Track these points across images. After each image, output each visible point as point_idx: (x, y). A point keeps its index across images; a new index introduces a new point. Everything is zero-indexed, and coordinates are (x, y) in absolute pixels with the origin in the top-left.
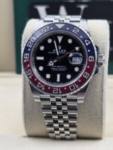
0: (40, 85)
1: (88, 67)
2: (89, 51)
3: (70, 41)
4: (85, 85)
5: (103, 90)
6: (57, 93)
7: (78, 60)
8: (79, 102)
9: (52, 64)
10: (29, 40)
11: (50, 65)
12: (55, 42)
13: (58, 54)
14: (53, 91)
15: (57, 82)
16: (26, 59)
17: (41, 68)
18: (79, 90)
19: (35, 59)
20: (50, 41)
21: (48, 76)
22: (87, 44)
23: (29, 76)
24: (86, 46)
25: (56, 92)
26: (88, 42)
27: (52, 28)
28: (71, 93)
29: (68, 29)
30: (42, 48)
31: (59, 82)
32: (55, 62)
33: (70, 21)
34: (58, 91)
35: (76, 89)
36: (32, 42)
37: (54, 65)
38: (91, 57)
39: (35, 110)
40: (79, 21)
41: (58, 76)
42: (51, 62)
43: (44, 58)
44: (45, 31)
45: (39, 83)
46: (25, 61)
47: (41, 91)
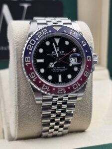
0: (44, 87)
1: (87, 66)
2: (86, 51)
3: (67, 43)
5: (92, 86)
6: (62, 93)
8: (78, 99)
9: (53, 66)
10: (29, 43)
11: (50, 66)
12: (54, 44)
13: (58, 56)
14: (58, 91)
15: (59, 83)
16: (28, 62)
17: (42, 71)
19: (35, 62)
20: (48, 43)
21: (50, 78)
22: (84, 45)
24: (83, 47)
26: (84, 43)
27: (50, 31)
29: (65, 31)
30: (41, 51)
31: (61, 83)
32: (55, 63)
33: (64, 24)
34: (63, 91)
35: (79, 87)
36: (32, 45)
37: (54, 67)
38: (89, 57)
39: (30, 112)
40: (71, 24)
41: (60, 77)
42: (51, 64)
43: (44, 60)
44: (44, 34)
45: (44, 85)
46: (27, 64)
47: (46, 93)
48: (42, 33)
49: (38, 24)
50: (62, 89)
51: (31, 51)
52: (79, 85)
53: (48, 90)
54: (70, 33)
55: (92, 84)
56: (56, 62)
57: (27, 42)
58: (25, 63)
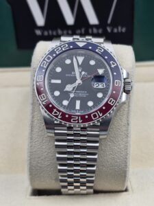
48: (62, 48)
50: (77, 117)
51: (45, 69)
52: (101, 115)
53: (59, 117)
54: (97, 50)
58: (37, 82)
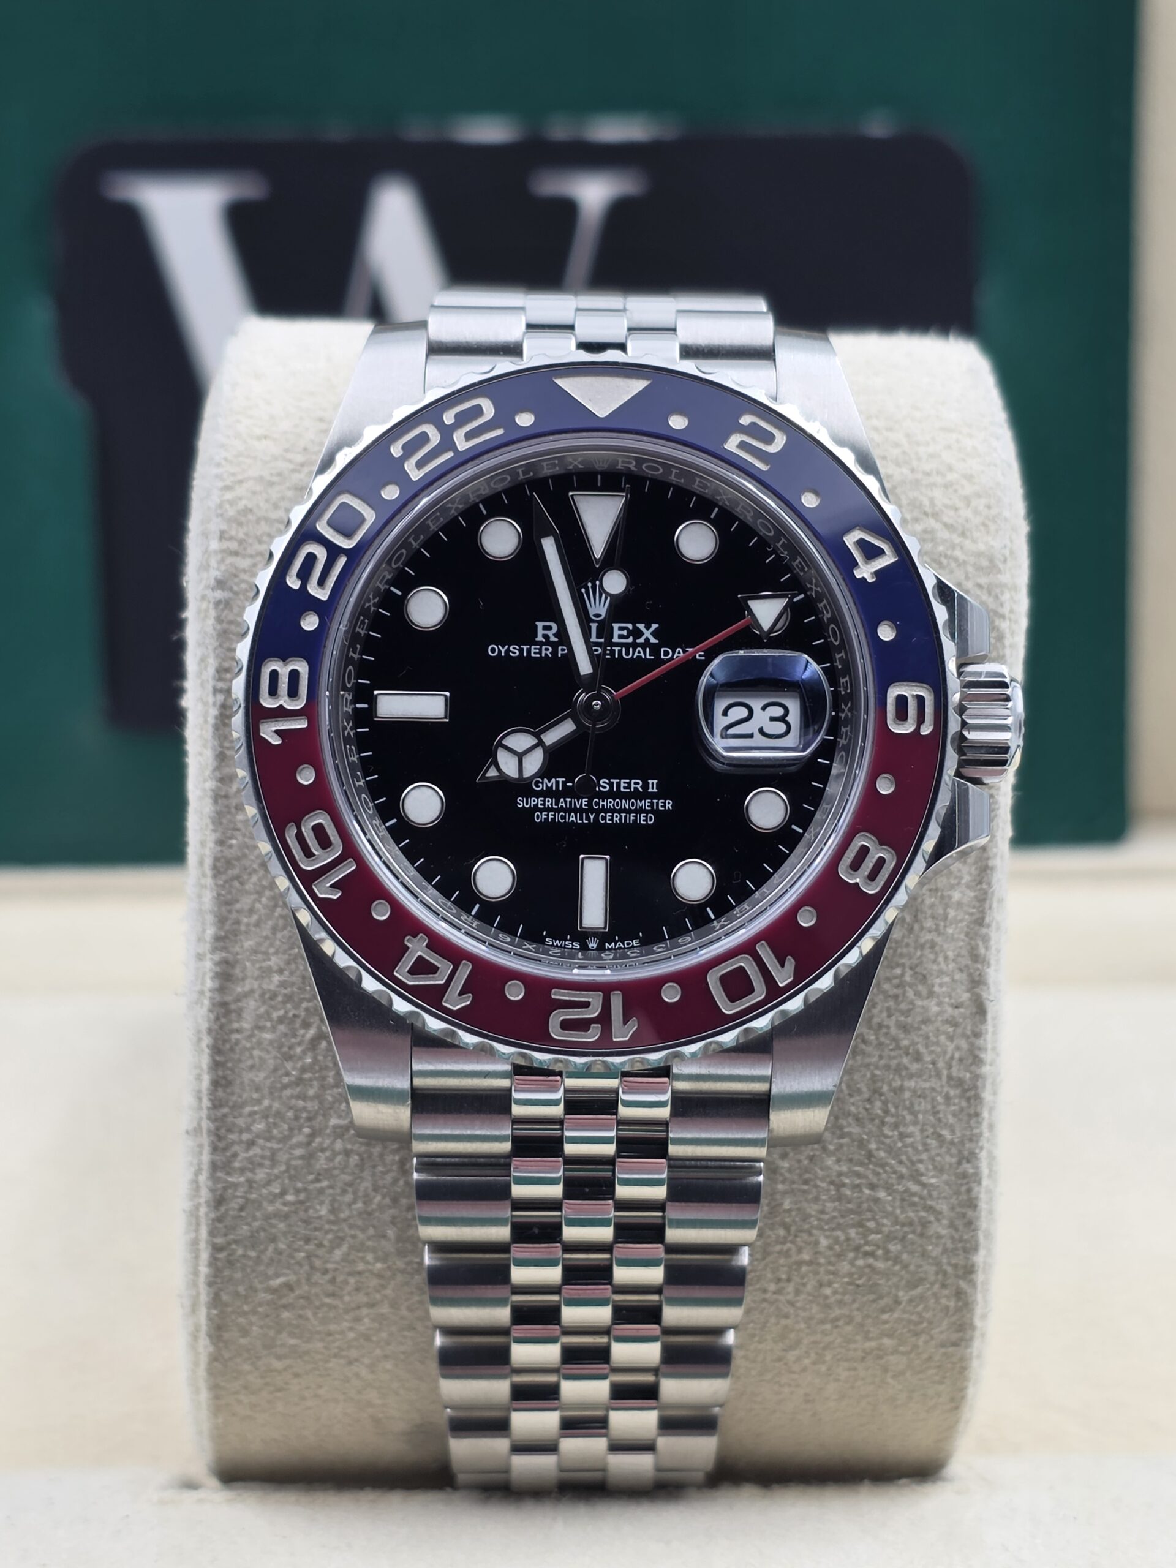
0: (422, 967)
1: (885, 787)
2: (886, 633)
3: (696, 542)
4: (852, 958)
5: (980, 1010)
7: (761, 719)
8: (782, 1121)
9: (534, 763)
10: (306, 533)
11: (508, 765)
12: (549, 546)
13: (585, 666)
14: (557, 1018)
15: (582, 937)
16: (281, 713)
18: (795, 1005)
19: (366, 717)
20: (500, 539)
21: (495, 877)
22: (866, 571)
23: (309, 879)
24: (858, 586)
25: (582, 1025)
26: (871, 552)
27: (525, 420)
28: (728, 1038)
29: (678, 422)
30: (428, 608)
31: (604, 937)
32: (552, 737)
33: (688, 352)
34: (604, 1019)
35: (776, 994)
36: (334, 551)
37: (546, 772)
38: (910, 691)
40: (766, 354)
41: (594, 876)
42: (520, 741)
43: (452, 706)
44: (462, 443)
45: (417, 948)
46: (269, 732)
47: (434, 1024)
48: (447, 432)
49: (437, 349)
50: (596, 1000)
51: (324, 610)
52: (783, 977)
53: (455, 1002)
54: (732, 444)
55: (977, 982)
56: (566, 728)
57: (297, 515)
58: (256, 714)
